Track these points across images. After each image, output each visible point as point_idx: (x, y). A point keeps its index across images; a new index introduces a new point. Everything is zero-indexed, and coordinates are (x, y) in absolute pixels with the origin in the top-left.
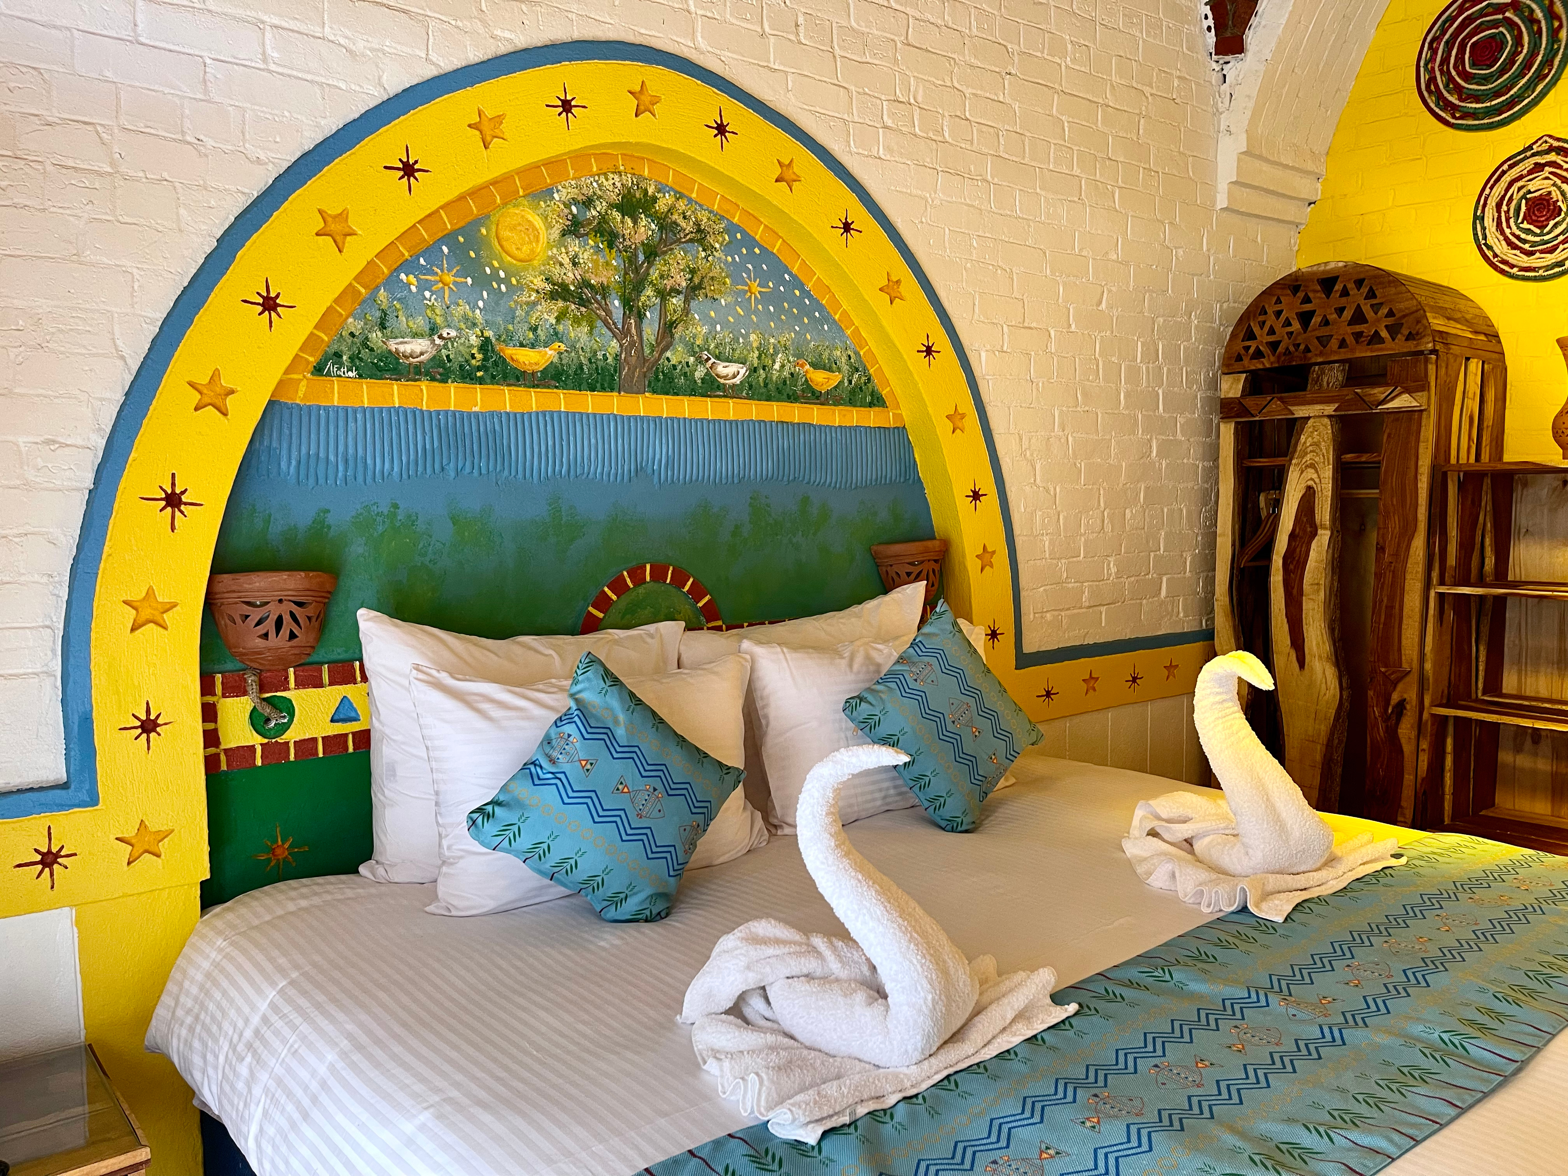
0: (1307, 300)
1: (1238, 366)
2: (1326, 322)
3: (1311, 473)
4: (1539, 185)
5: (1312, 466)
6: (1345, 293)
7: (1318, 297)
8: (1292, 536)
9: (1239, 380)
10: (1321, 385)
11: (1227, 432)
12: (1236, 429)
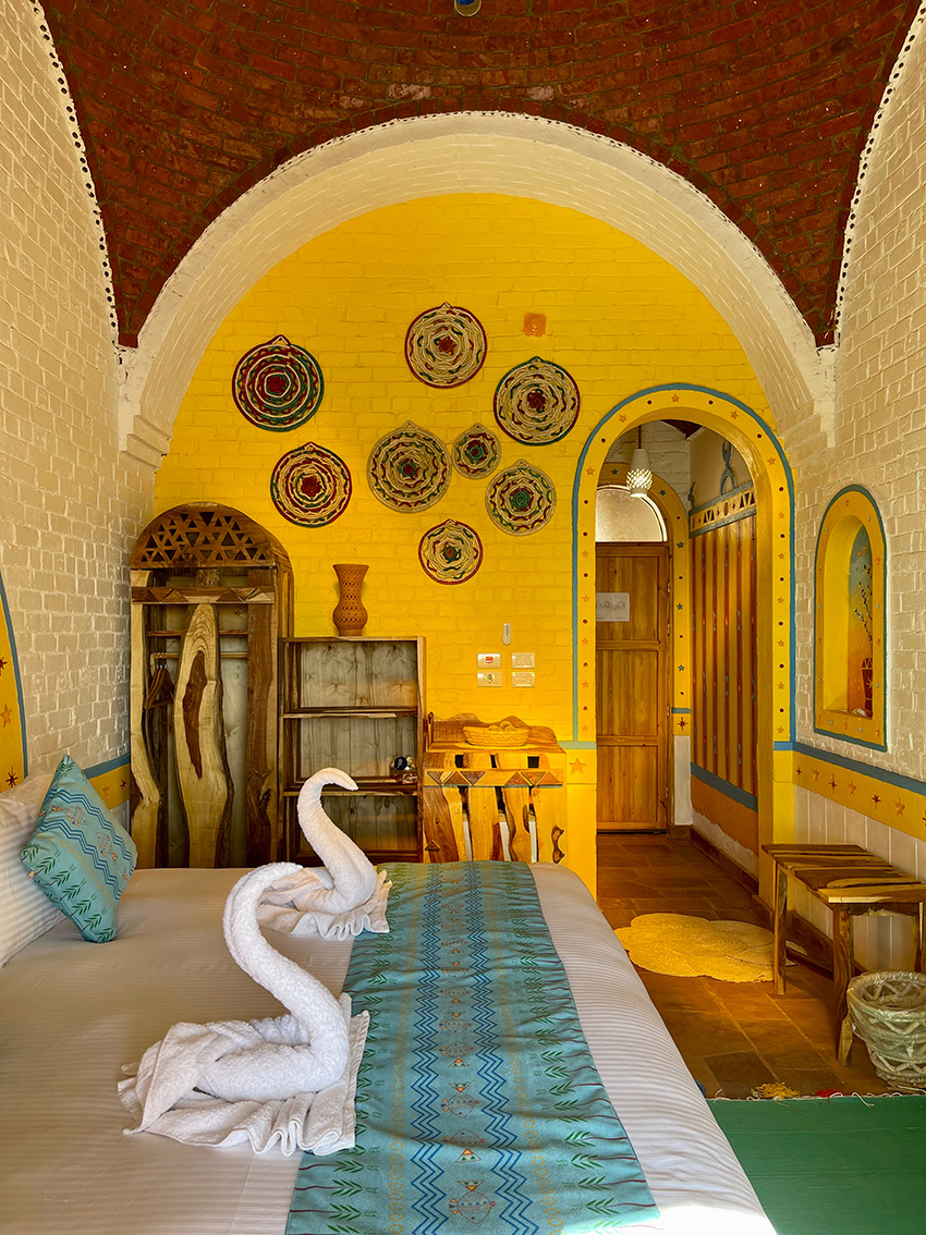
0: (192, 525)
1: (144, 565)
2: (206, 541)
3: (200, 642)
4: (309, 471)
5: (201, 637)
6: (218, 524)
7: (201, 524)
8: (189, 685)
9: (145, 575)
10: (205, 584)
11: (137, 611)
12: (143, 609)
